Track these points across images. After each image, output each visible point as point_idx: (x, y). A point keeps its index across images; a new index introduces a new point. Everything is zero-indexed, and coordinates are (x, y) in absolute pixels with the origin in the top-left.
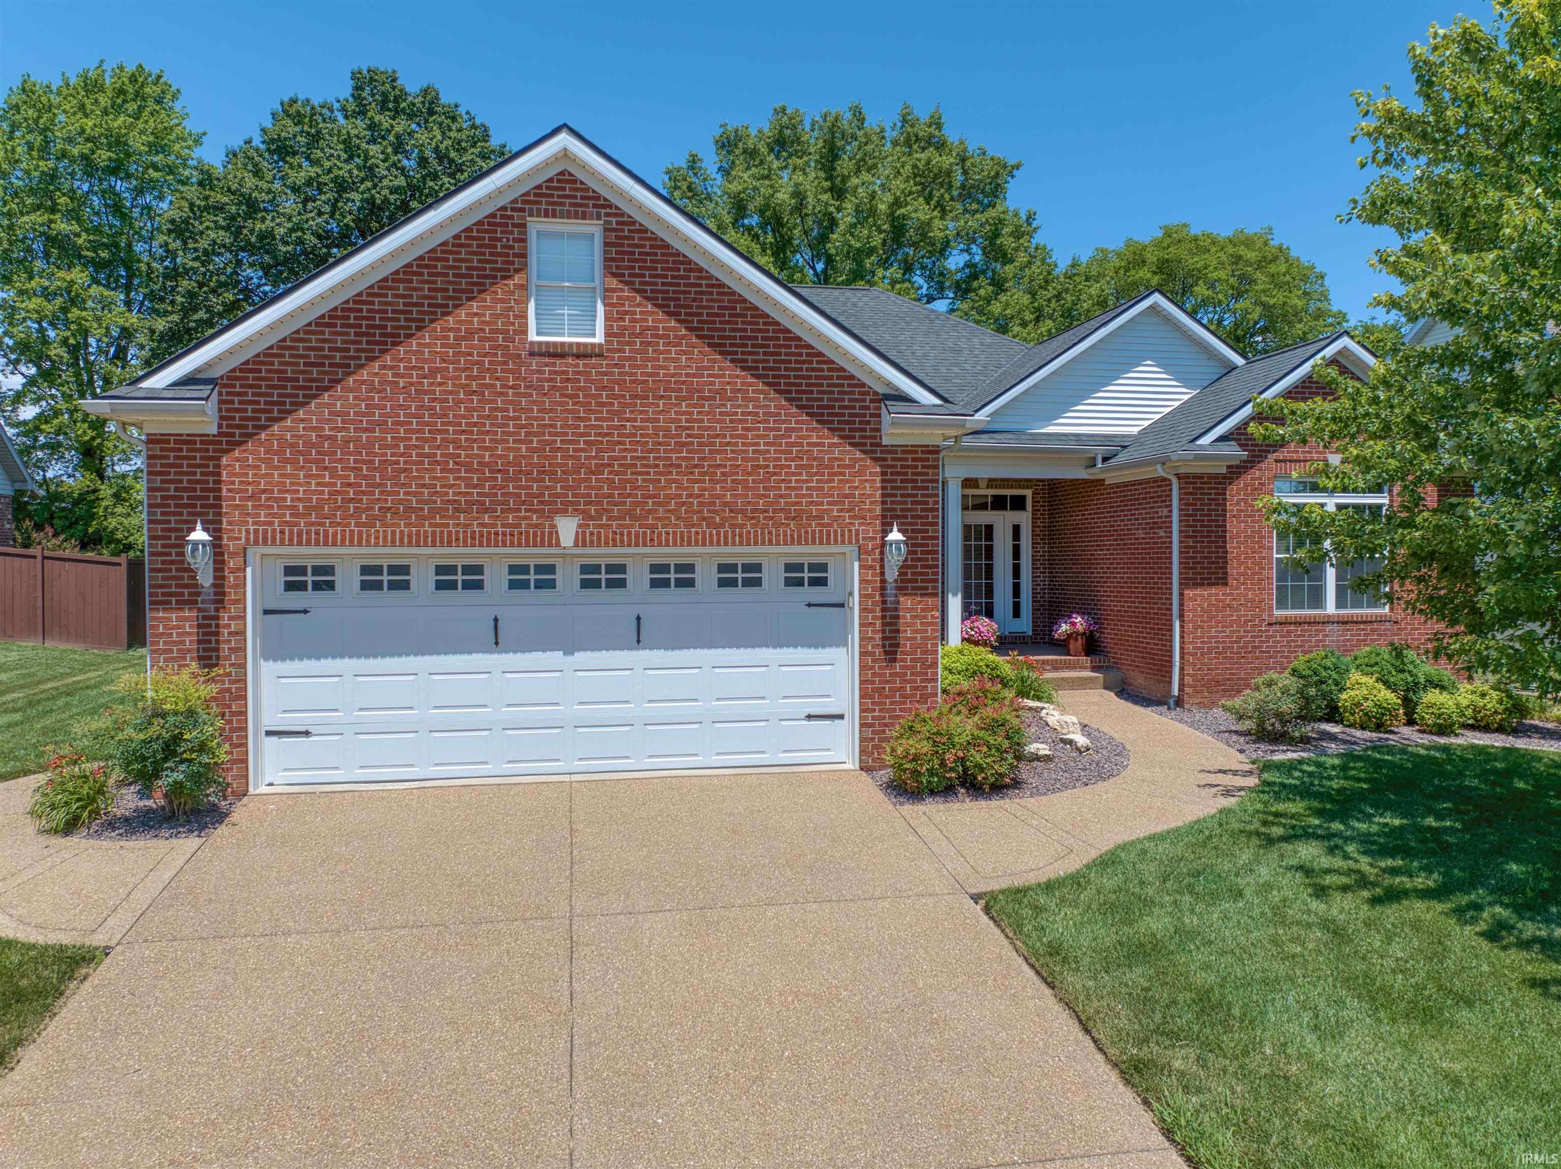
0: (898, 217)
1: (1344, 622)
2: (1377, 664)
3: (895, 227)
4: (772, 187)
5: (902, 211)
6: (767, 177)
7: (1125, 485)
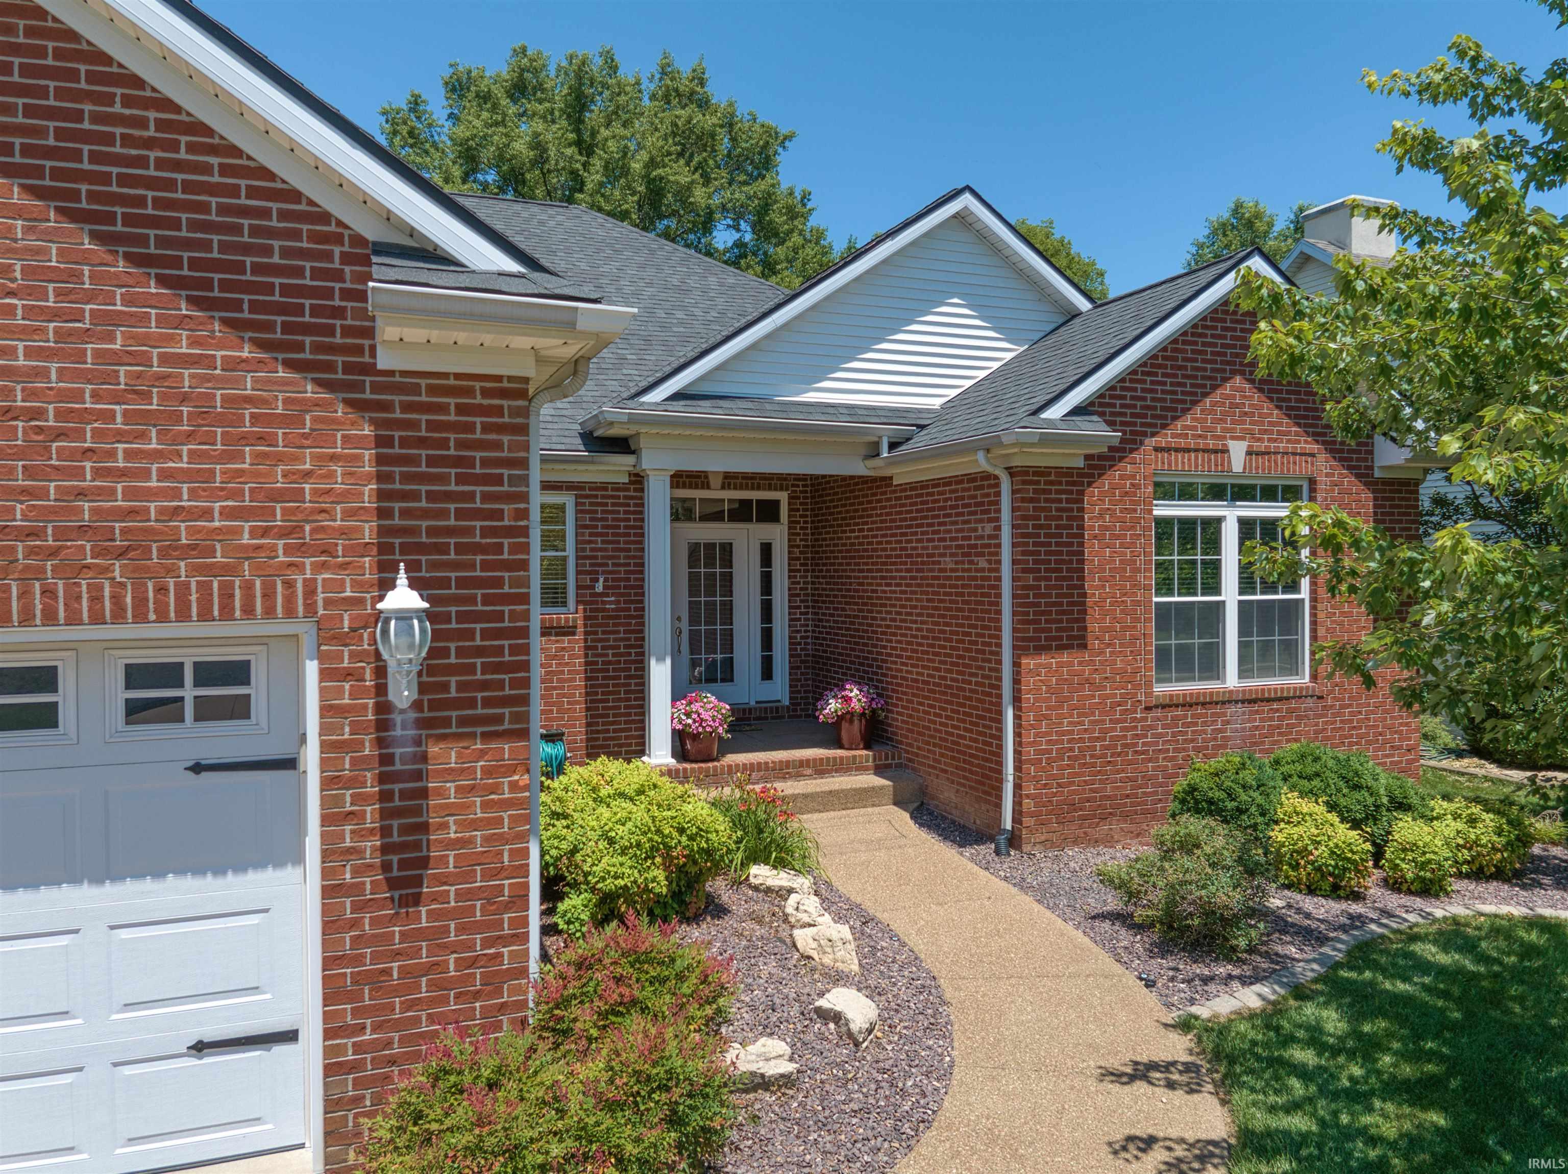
0: (654, 179)
1: (1251, 700)
2: (1317, 775)
3: (652, 191)
4: (507, 135)
5: (660, 171)
6: (503, 123)
7: (923, 485)
